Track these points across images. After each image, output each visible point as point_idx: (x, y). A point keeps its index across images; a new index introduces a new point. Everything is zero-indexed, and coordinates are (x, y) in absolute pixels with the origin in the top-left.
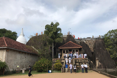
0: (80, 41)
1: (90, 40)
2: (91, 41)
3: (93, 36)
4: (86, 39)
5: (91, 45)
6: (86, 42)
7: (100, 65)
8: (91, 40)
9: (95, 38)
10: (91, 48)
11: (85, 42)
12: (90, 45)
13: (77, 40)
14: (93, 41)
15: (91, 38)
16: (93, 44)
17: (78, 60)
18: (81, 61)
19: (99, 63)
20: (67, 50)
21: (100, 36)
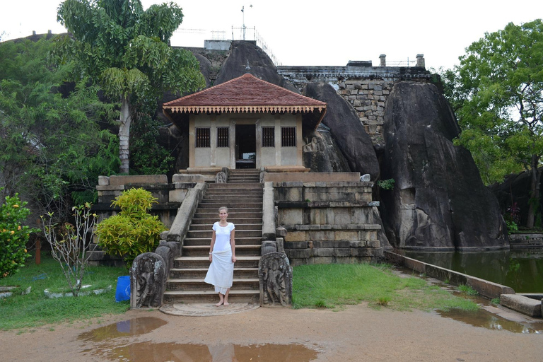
0: (306, 81)
1: (365, 78)
2: (374, 82)
3: (383, 57)
4: (344, 68)
5: (373, 107)
6: (342, 88)
7: (421, 225)
8: (372, 78)
9: (394, 68)
10: (369, 127)
11: (336, 87)
12: (363, 104)
13: (291, 73)
14: (381, 81)
15: (375, 68)
16: (382, 99)
17: (301, 189)
18: (319, 195)
19: (418, 214)
20: (225, 125)
21: (420, 58)
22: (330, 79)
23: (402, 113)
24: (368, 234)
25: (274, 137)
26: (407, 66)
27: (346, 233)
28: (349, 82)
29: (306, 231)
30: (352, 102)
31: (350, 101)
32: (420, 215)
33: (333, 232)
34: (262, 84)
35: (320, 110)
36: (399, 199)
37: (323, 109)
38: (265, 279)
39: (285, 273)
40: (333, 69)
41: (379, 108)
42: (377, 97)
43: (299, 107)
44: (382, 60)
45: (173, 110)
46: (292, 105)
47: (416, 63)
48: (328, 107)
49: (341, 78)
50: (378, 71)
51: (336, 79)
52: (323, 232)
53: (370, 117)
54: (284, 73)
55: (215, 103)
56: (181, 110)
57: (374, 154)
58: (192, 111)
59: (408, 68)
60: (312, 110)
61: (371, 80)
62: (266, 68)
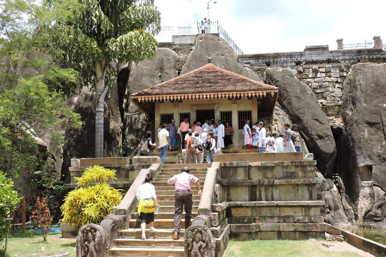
0: (266, 66)
1: (322, 62)
2: (331, 65)
3: (340, 42)
4: (301, 54)
5: (331, 89)
6: (300, 72)
8: (329, 61)
9: (349, 52)
10: (327, 107)
11: (294, 72)
12: (321, 87)
13: (251, 61)
14: (338, 64)
15: (332, 52)
16: (339, 81)
17: (247, 169)
18: (264, 174)
19: (375, 190)
20: (187, 111)
21: (377, 40)
22: (289, 64)
23: (358, 93)
24: (313, 210)
25: (231, 120)
26: (364, 48)
27: (290, 209)
28: (307, 66)
29: (252, 207)
30: (310, 85)
31: (308, 84)
32: (377, 191)
33: (278, 209)
34: (222, 72)
35: (273, 94)
36: (357, 177)
37: (276, 94)
38: (189, 249)
39: (207, 244)
40: (291, 55)
41: (336, 90)
42: (335, 80)
43: (253, 92)
44: (339, 44)
45: (139, 100)
46: (246, 91)
47: (373, 45)
48: (280, 91)
49: (298, 63)
50: (335, 55)
51: (294, 64)
52: (268, 209)
53: (328, 98)
54: (245, 61)
55: (176, 91)
56: (147, 99)
57: (331, 133)
58: (156, 100)
59: (364, 50)
60: (265, 94)
61: (328, 63)
62: (228, 58)
